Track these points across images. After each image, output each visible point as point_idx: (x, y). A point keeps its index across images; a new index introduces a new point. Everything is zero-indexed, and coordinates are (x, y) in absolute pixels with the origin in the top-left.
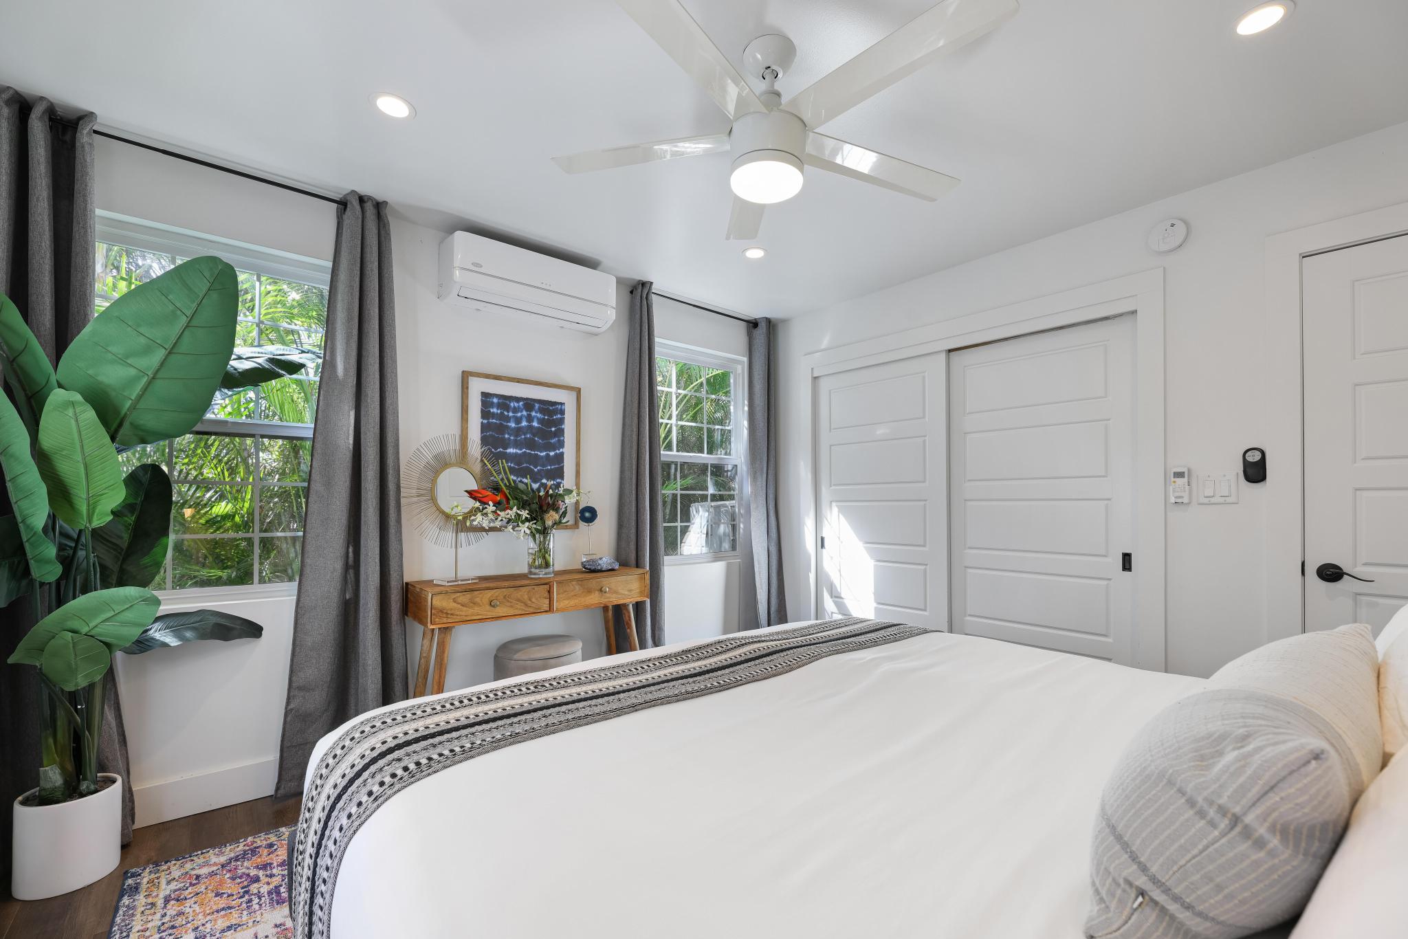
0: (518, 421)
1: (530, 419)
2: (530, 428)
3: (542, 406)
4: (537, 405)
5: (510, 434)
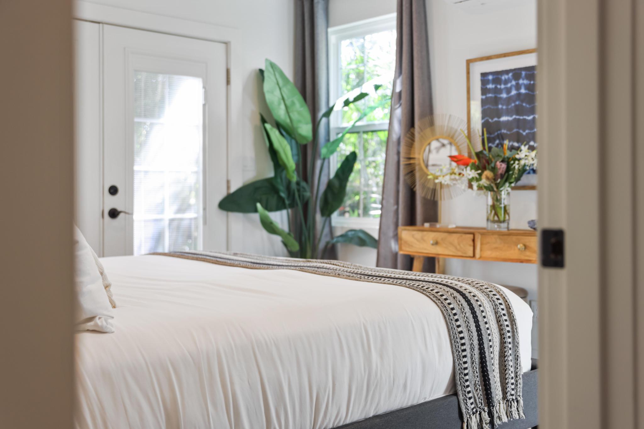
0: (508, 91)
1: (518, 87)
2: (519, 95)
3: (528, 73)
4: (524, 73)
5: (503, 105)
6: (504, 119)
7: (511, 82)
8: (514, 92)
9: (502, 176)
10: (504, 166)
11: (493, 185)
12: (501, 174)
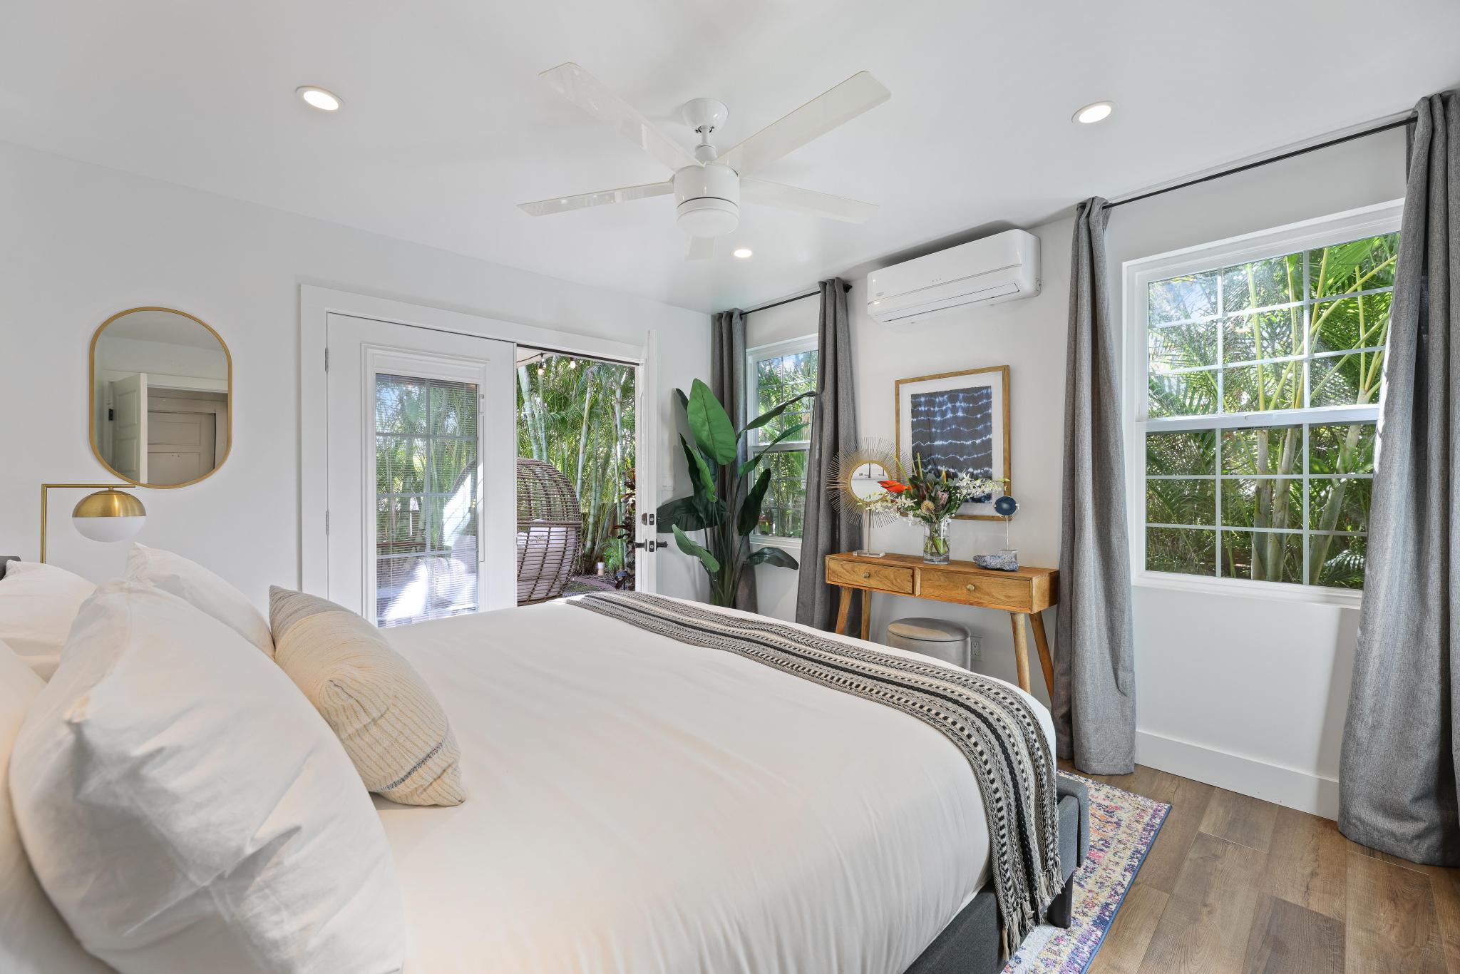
0: (943, 414)
1: (954, 410)
2: (955, 418)
3: (966, 395)
4: (961, 395)
5: (936, 428)
6: (938, 443)
7: (946, 404)
8: (949, 415)
9: (943, 507)
10: (946, 496)
11: (933, 516)
12: (943, 505)
